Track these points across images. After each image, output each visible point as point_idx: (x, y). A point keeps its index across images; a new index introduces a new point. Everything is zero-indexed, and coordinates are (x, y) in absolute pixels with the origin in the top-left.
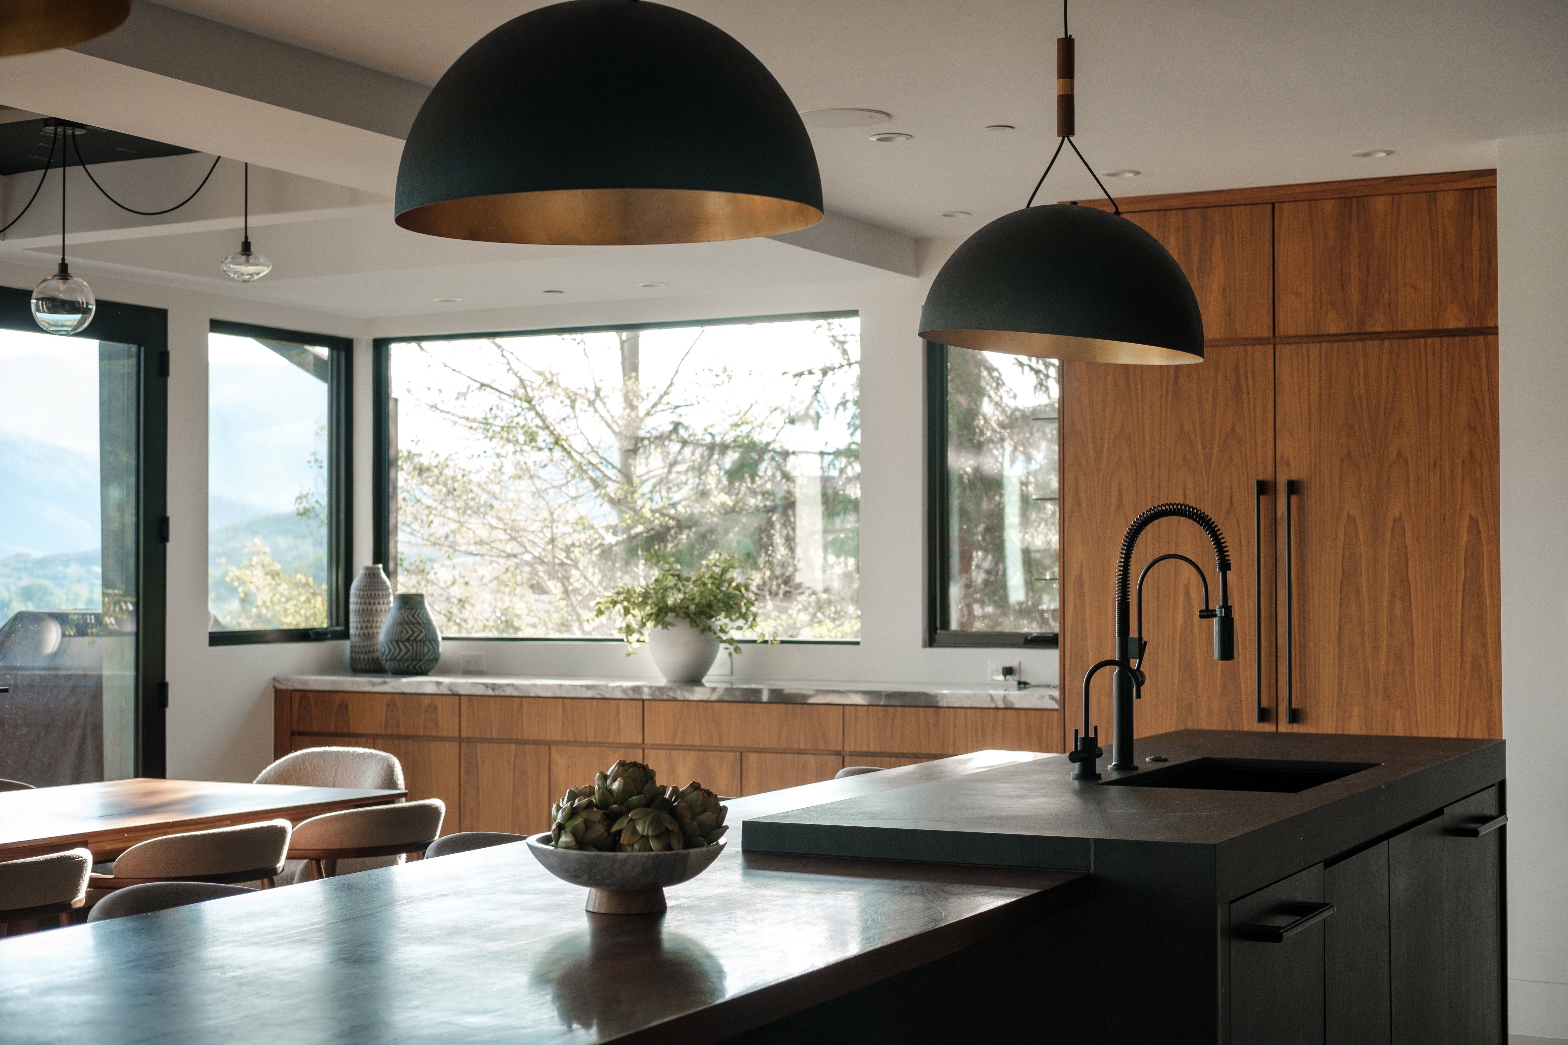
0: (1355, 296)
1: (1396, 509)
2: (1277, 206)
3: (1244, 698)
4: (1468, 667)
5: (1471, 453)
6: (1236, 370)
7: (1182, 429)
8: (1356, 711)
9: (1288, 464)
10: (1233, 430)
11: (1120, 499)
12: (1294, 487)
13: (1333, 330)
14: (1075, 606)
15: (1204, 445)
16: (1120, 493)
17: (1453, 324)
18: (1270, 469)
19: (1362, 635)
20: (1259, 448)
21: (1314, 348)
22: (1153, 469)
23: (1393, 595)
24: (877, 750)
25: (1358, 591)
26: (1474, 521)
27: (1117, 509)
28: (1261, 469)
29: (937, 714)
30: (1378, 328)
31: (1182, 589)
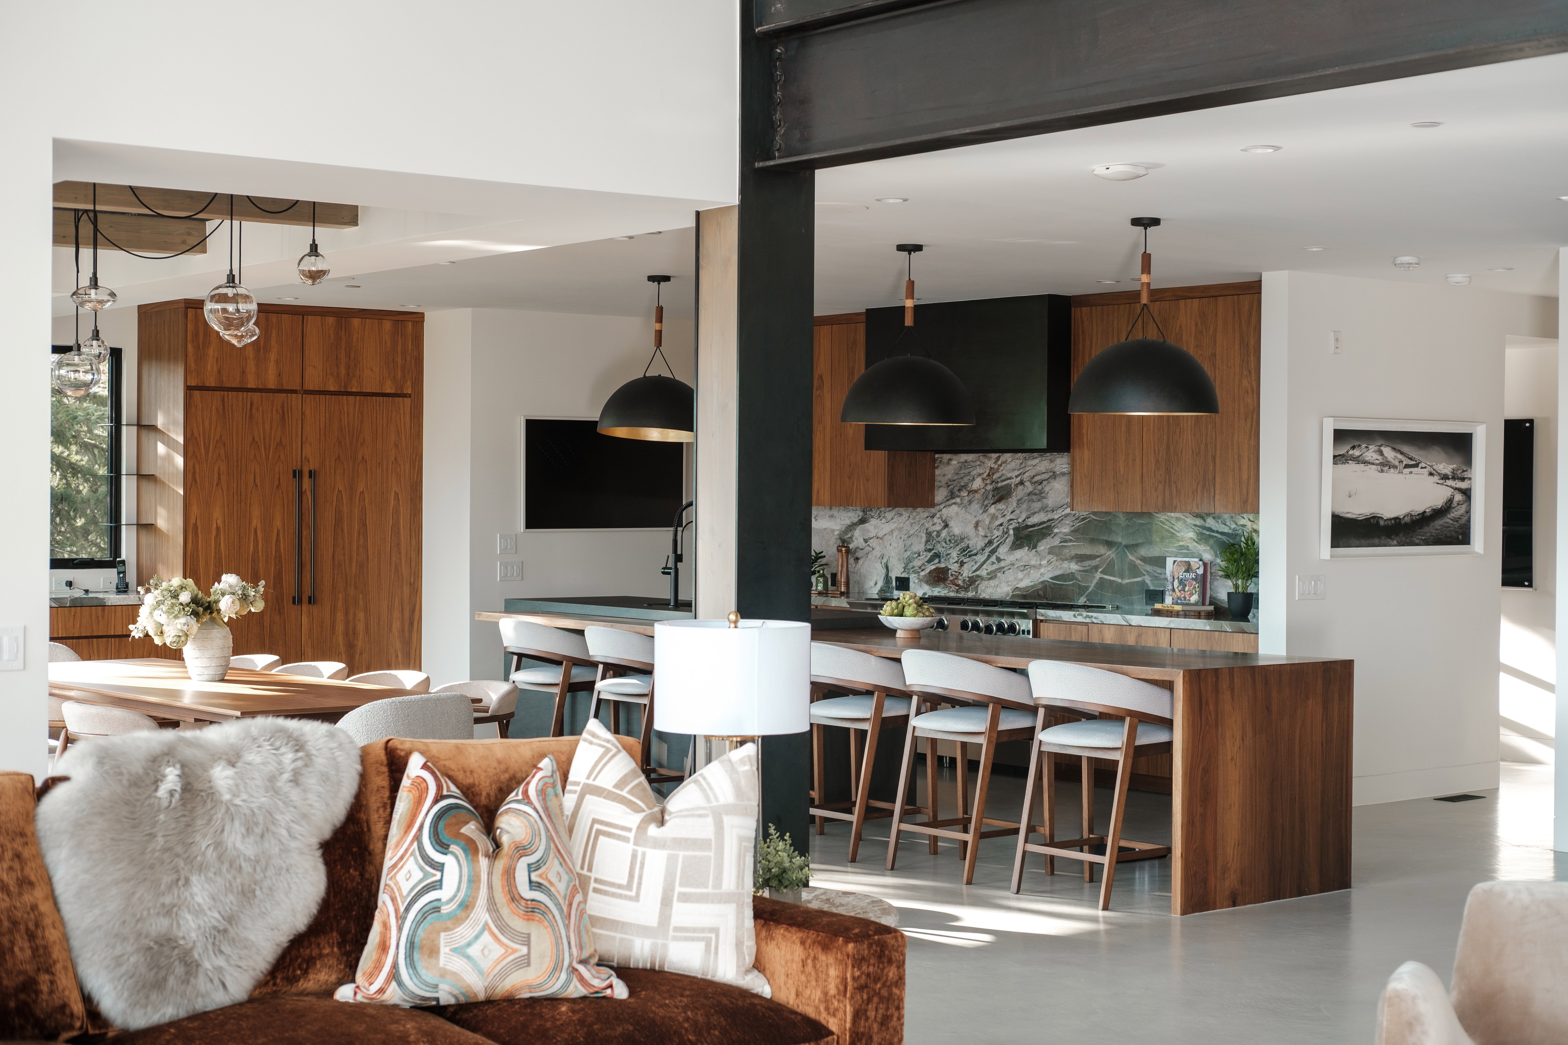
0: (343, 371)
1: (361, 488)
2: (305, 317)
3: (285, 591)
4: (393, 570)
5: (396, 459)
6: (283, 407)
7: (254, 439)
8: (341, 596)
9: (309, 461)
10: (281, 441)
11: (219, 478)
12: (311, 474)
13: (332, 389)
14: (193, 542)
15: (265, 448)
16: (219, 475)
17: (388, 391)
18: (299, 463)
19: (344, 554)
20: (294, 452)
21: (322, 397)
22: (237, 461)
23: (359, 533)
24: (64, 636)
25: (343, 531)
26: (396, 494)
27: (217, 484)
28: (295, 464)
29: (103, 611)
30: (354, 390)
31: (253, 531)
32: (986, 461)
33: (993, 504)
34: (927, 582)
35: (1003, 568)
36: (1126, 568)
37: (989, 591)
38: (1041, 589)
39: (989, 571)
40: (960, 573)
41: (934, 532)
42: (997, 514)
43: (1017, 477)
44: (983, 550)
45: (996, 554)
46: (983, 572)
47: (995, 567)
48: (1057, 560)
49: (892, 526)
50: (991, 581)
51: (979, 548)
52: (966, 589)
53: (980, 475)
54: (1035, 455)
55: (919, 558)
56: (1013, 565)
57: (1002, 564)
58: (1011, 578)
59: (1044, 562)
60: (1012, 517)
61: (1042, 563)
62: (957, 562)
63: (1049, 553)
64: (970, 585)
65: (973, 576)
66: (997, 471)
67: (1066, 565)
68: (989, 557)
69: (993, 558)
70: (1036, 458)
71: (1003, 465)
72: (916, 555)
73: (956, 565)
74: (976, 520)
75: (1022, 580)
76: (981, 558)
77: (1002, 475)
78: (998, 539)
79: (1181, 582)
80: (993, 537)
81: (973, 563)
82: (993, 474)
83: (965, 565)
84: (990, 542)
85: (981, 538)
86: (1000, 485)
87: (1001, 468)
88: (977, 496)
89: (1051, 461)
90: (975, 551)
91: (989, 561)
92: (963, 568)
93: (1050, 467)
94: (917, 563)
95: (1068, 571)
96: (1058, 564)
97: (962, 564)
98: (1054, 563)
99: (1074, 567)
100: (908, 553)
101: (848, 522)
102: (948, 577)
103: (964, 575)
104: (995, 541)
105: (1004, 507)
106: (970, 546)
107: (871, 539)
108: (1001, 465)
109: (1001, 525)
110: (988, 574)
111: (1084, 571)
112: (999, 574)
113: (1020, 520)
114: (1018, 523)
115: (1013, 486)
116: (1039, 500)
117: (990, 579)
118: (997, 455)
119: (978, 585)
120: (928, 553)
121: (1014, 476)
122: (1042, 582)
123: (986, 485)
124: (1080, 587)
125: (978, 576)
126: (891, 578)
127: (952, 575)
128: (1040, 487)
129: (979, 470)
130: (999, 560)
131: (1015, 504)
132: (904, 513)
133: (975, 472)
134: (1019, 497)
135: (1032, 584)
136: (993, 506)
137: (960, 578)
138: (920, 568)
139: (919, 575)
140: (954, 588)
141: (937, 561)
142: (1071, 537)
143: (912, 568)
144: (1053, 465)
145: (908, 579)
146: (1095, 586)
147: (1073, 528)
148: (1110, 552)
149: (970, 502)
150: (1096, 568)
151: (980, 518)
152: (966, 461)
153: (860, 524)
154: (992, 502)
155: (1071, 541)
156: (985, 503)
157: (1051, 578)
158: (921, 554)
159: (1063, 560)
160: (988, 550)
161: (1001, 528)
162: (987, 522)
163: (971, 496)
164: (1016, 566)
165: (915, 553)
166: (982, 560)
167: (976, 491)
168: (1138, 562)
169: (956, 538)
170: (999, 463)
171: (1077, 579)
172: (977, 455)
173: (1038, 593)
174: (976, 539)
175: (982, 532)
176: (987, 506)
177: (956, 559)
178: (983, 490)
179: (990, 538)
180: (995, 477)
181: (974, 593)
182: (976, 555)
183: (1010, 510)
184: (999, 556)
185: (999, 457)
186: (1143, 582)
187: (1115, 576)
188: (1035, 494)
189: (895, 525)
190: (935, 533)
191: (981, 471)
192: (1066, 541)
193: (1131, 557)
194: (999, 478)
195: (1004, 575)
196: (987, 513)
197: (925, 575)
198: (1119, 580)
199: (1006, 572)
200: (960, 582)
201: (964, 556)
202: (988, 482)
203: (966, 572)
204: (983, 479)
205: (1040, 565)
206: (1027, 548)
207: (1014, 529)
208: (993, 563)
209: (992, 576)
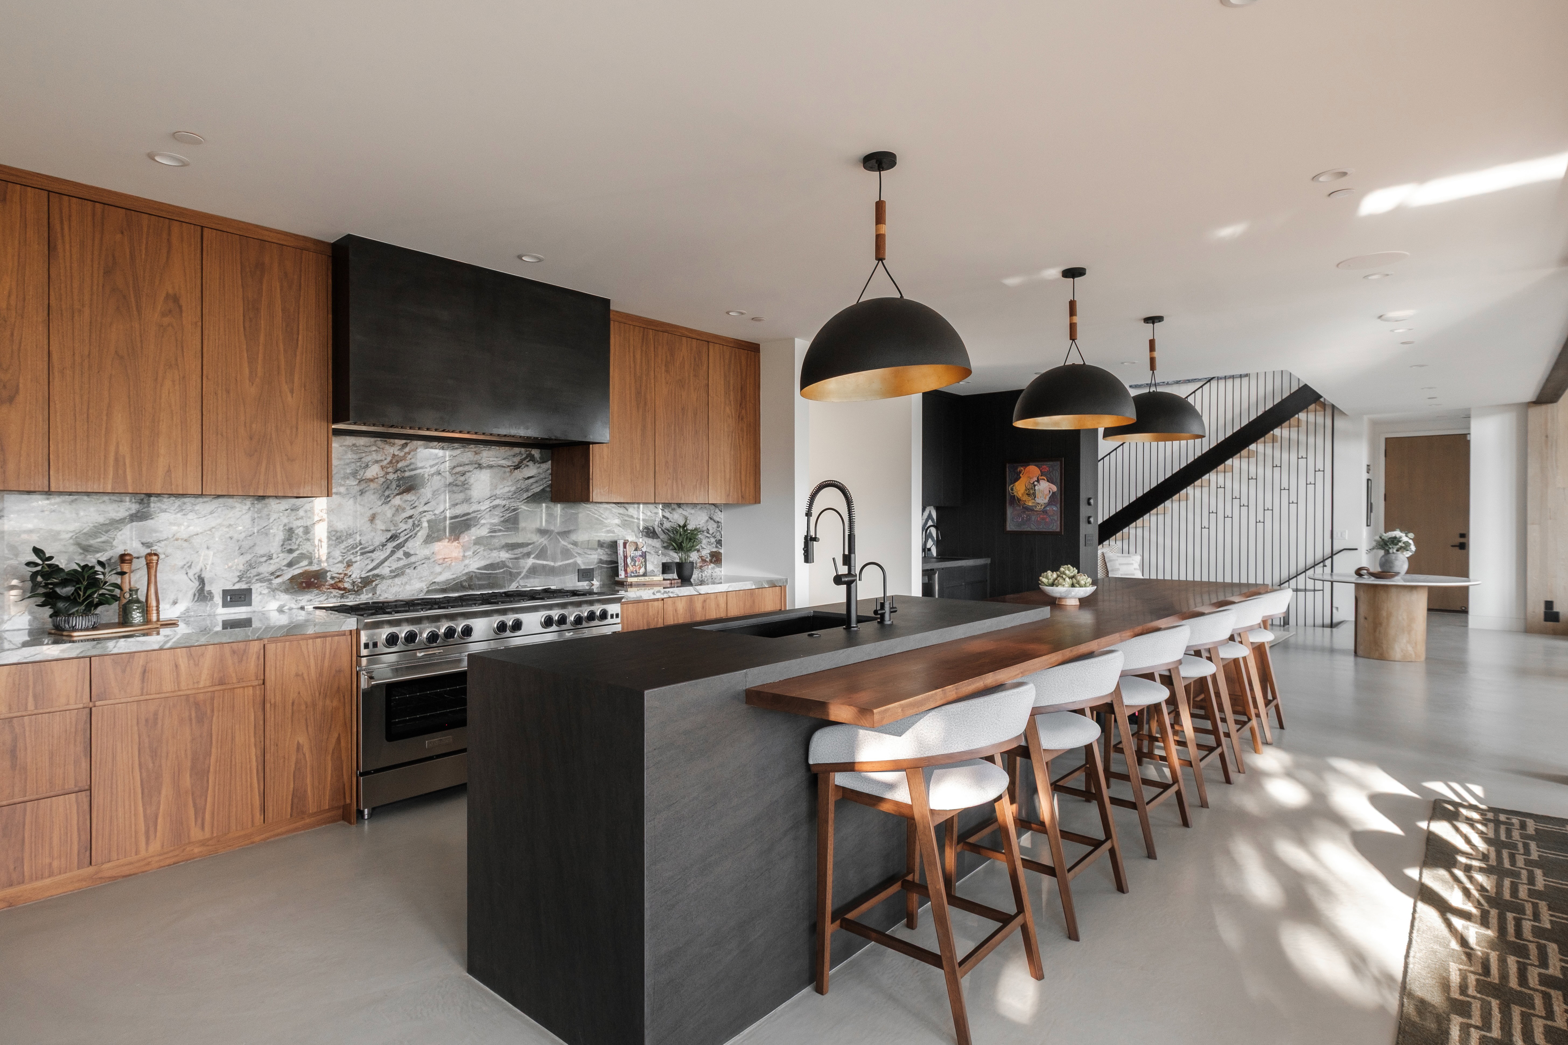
32: (387, 447)
33: (398, 494)
34: (286, 591)
35: (414, 563)
36: (559, 551)
37: (394, 590)
38: (465, 581)
39: (393, 568)
40: (346, 574)
41: (298, 527)
42: (404, 505)
43: (431, 466)
44: (384, 545)
45: (403, 549)
46: (385, 570)
47: (401, 563)
48: (484, 550)
49: (213, 521)
50: (396, 580)
51: (377, 543)
52: (357, 592)
53: (377, 462)
54: (456, 445)
55: (271, 561)
56: (429, 559)
57: (412, 559)
58: (426, 573)
59: (469, 553)
60: (425, 508)
61: (466, 554)
62: (341, 562)
63: (475, 544)
64: (364, 587)
65: (368, 577)
66: (404, 458)
67: (495, 554)
68: (393, 553)
69: (400, 554)
70: (457, 449)
71: (412, 453)
72: (265, 559)
73: (340, 565)
74: (371, 512)
75: (440, 573)
76: (380, 555)
77: (410, 464)
78: (405, 532)
79: (633, 559)
80: (399, 531)
81: (368, 561)
82: (398, 462)
83: (355, 565)
84: (393, 538)
85: (379, 532)
86: (407, 474)
87: (410, 456)
88: (372, 485)
89: (476, 453)
90: (371, 548)
91: (395, 557)
92: (351, 568)
93: (475, 459)
94: (266, 569)
95: (498, 560)
96: (485, 553)
97: (349, 564)
98: (481, 553)
99: (504, 555)
100: (248, 557)
101: (101, 519)
102: (327, 581)
103: (353, 576)
104: (402, 534)
105: (413, 498)
106: (363, 542)
107: (159, 541)
108: (409, 453)
109: (411, 517)
110: (391, 572)
111: (516, 558)
112: (408, 571)
113: (437, 512)
114: (435, 515)
115: (426, 476)
116: (461, 492)
117: (395, 576)
118: (404, 441)
119: (377, 585)
120: (286, 555)
121: (427, 466)
122: (467, 573)
123: (387, 473)
124: (511, 574)
125: (377, 575)
126: (210, 593)
127: (332, 578)
128: (462, 479)
129: (375, 456)
130: (407, 555)
131: (429, 495)
132: (237, 505)
133: (369, 458)
134: (435, 488)
135: (454, 576)
136: (398, 497)
137: (347, 580)
138: (272, 574)
139: (271, 584)
140: (335, 592)
141: (305, 563)
142: (500, 528)
143: (258, 575)
144: (477, 457)
145: (249, 591)
146: (527, 572)
147: (502, 519)
148: (543, 539)
149: (362, 492)
150: (528, 555)
151: (379, 510)
152: (354, 445)
153: (132, 521)
154: (396, 492)
155: (500, 531)
156: (387, 493)
157: (478, 569)
158: (275, 556)
159: (491, 550)
160: (390, 546)
161: (410, 521)
162: (389, 514)
163: (363, 485)
164: (433, 560)
165: (262, 556)
166: (382, 557)
167: (372, 480)
168: (570, 546)
169: (339, 534)
170: (407, 450)
171: (507, 567)
172: (373, 440)
173: (461, 585)
174: (373, 534)
175: (380, 525)
176: (388, 496)
177: (340, 558)
178: (383, 480)
179: (394, 532)
180: (400, 465)
181: (370, 595)
182: (372, 551)
183: (423, 501)
184: (407, 550)
185: (406, 444)
186: (575, 564)
187: (547, 561)
188: (457, 485)
189: (219, 521)
190: (301, 529)
191: (379, 458)
192: (495, 531)
193: (563, 542)
194: (407, 466)
195: (416, 571)
196: (390, 504)
197: (284, 583)
198: (552, 564)
199: (419, 568)
200: (347, 585)
201: (353, 554)
202: (390, 470)
203: (357, 573)
204: (382, 468)
205: (464, 556)
206: (447, 540)
207: (428, 521)
208: (399, 559)
209: (397, 573)
